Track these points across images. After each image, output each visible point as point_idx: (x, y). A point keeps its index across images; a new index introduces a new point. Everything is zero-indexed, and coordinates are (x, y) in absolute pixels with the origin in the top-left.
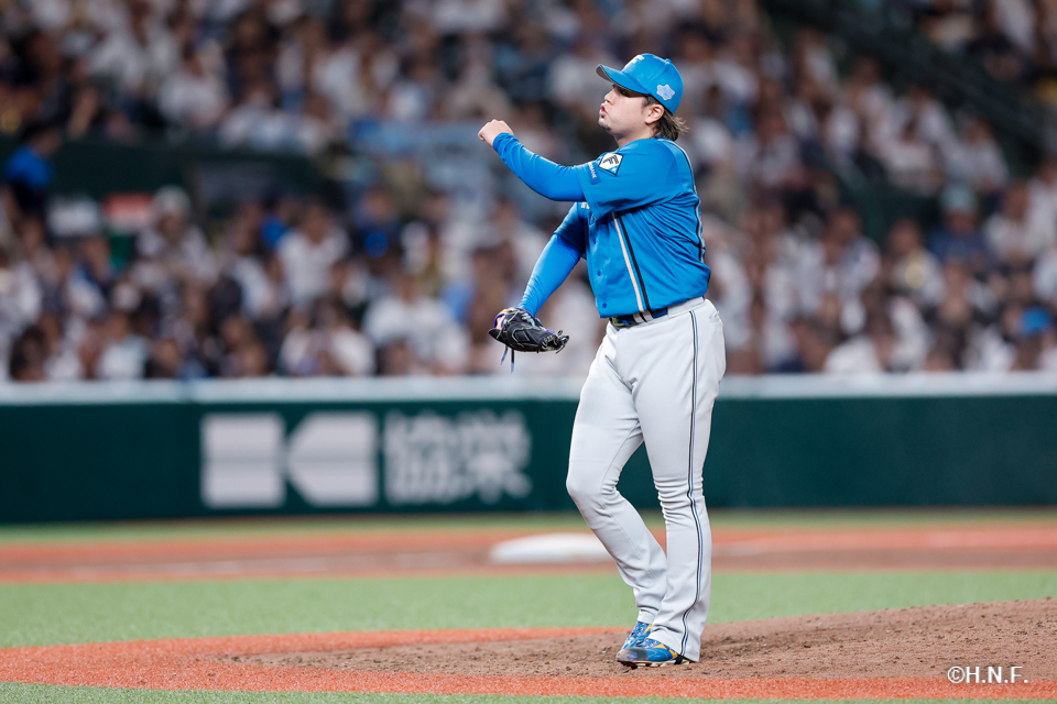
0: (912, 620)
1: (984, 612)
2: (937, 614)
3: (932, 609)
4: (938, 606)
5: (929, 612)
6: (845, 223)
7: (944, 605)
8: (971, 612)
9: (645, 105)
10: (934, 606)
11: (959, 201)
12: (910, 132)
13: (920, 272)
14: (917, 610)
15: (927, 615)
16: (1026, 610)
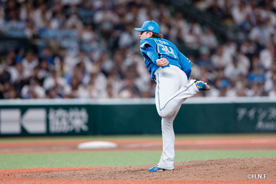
0: (192, 164)
1: (212, 162)
2: (199, 162)
3: (197, 161)
4: (199, 160)
7: (201, 160)
8: (208, 162)
9: (147, 33)
10: (198, 160)
11: (204, 51)
12: (191, 32)
13: (195, 70)
14: (194, 162)
15: (196, 163)
16: (223, 162)
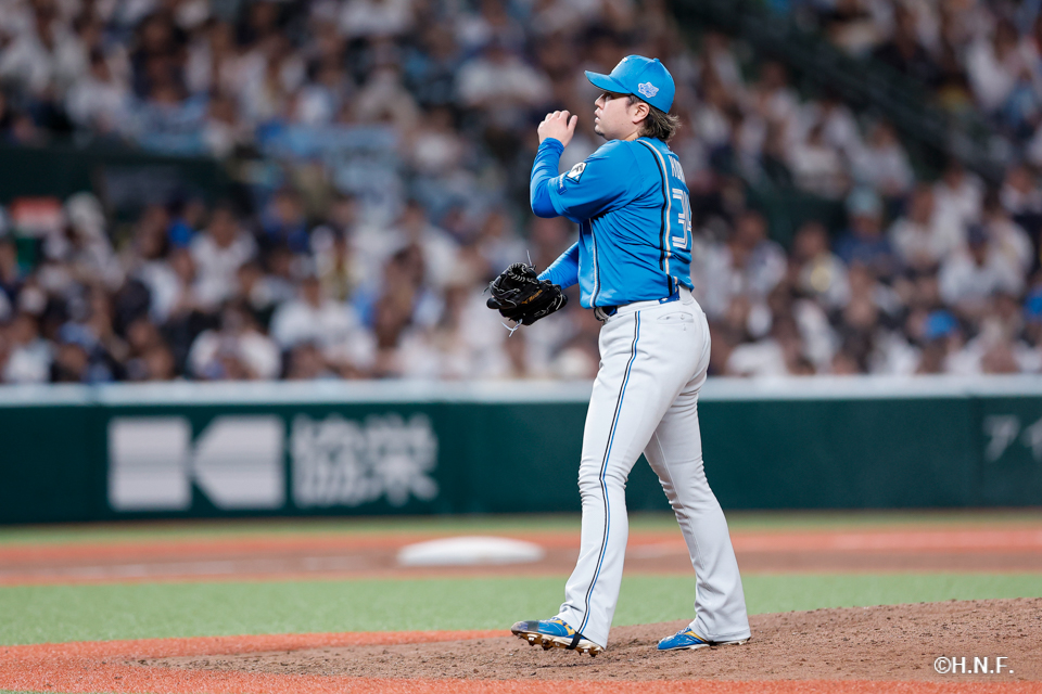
0: (817, 621)
1: (890, 614)
2: (844, 616)
3: (838, 612)
4: (845, 608)
5: (835, 614)
6: (751, 227)
7: (850, 607)
8: (876, 614)
9: (629, 105)
10: (840, 608)
11: (865, 205)
12: (816, 135)
13: (827, 276)
14: (824, 613)
15: (833, 617)
16: (931, 613)
